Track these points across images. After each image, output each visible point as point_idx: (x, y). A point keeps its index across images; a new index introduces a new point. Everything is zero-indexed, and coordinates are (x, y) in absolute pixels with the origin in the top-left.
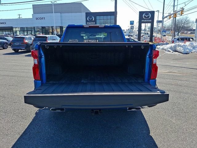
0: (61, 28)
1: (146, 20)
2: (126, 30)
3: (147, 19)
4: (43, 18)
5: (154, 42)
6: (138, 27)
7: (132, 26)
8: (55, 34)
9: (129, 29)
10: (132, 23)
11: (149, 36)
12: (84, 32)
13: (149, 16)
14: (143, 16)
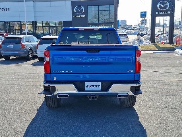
0: (35, 24)
1: (162, 11)
2: (135, 25)
3: (164, 11)
4: (8, 9)
5: (175, 44)
6: (150, 22)
7: (143, 19)
8: (27, 34)
9: (139, 25)
10: (143, 15)
11: (167, 36)
12: (77, 34)
13: (167, 6)
14: (158, 6)
